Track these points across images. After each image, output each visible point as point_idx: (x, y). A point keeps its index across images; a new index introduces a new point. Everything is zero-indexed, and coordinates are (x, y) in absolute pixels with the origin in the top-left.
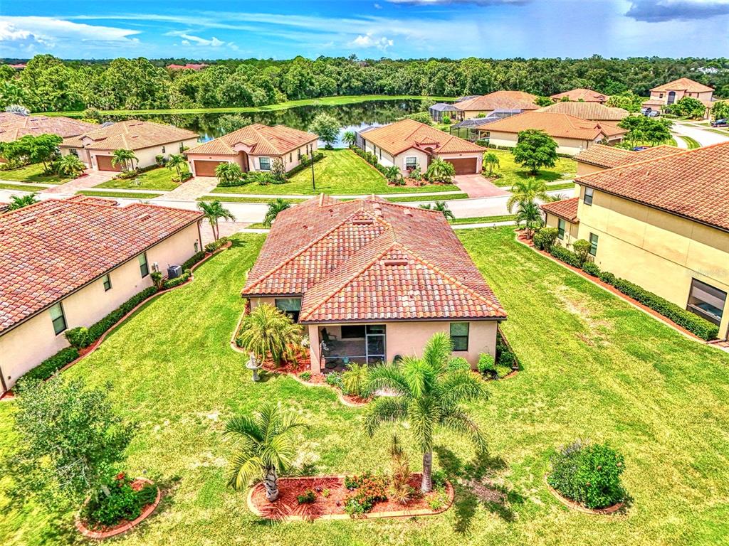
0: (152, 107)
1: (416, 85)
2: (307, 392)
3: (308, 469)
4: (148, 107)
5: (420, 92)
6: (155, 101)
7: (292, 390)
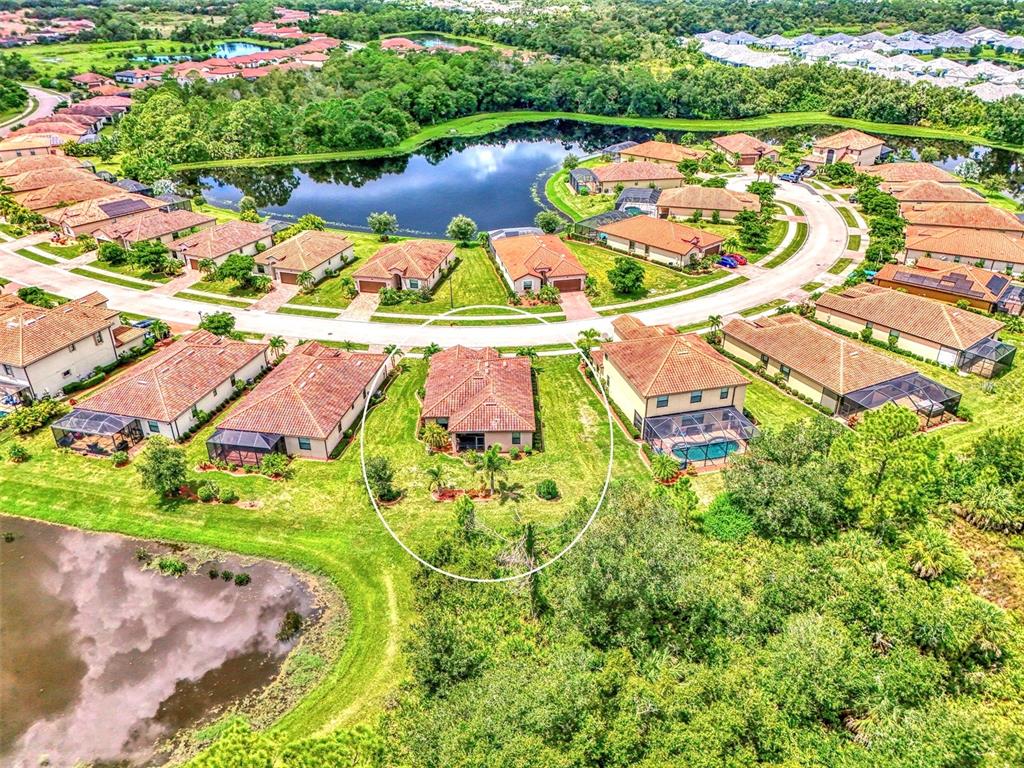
0: (278, 154)
2: (451, 460)
3: (452, 487)
4: (273, 153)
6: (280, 147)
7: (444, 459)
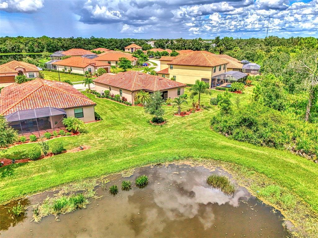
1: (18, 48)
5: (21, 51)
